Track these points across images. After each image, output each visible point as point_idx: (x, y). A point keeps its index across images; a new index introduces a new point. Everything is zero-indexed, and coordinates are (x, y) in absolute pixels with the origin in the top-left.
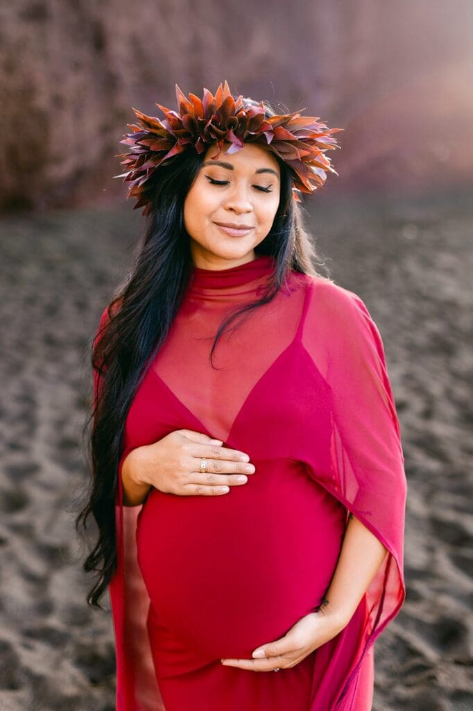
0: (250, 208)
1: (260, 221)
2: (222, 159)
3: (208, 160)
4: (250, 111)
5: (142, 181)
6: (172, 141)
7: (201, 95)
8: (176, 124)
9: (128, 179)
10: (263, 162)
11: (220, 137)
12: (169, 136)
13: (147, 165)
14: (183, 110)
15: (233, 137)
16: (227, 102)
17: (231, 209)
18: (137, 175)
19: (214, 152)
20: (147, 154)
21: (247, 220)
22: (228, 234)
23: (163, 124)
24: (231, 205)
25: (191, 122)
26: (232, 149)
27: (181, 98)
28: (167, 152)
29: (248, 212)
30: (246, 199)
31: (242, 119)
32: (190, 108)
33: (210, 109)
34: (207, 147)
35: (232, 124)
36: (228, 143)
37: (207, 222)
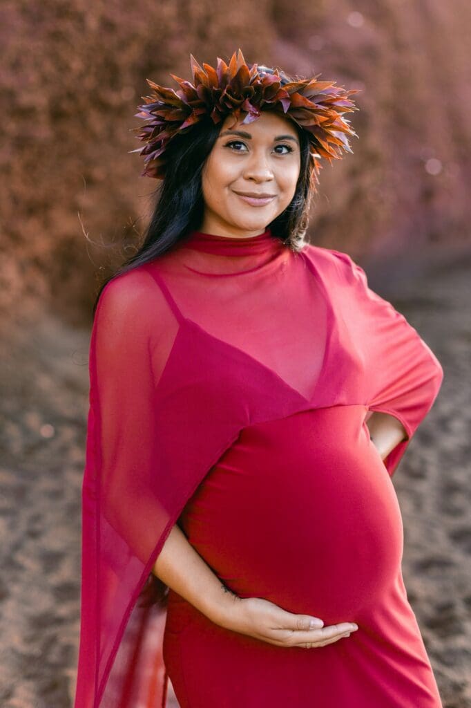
0: (272, 176)
1: (282, 188)
2: (239, 128)
3: (224, 130)
4: (266, 79)
5: (156, 155)
6: (187, 112)
7: (214, 64)
8: (190, 95)
9: (143, 153)
10: (281, 130)
11: (235, 106)
12: (184, 106)
13: (163, 135)
14: (197, 80)
15: (250, 107)
16: (242, 71)
17: (251, 179)
18: (153, 149)
19: (231, 122)
20: (164, 124)
21: (269, 189)
22: (249, 204)
23: (178, 94)
24: (251, 174)
25: (206, 92)
26: (248, 119)
27: (195, 68)
28: (181, 123)
29: (269, 180)
30: (267, 167)
31: (258, 88)
32: (205, 77)
33: (224, 78)
34: (224, 116)
35: (247, 93)
36: (244, 113)
37: (227, 192)
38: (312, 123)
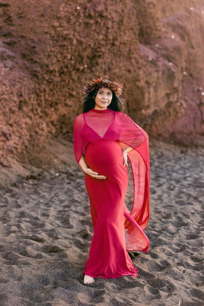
0: (107, 98)
1: (109, 101)
2: (101, 90)
3: (99, 90)
4: (106, 82)
5: (87, 94)
6: (93, 87)
7: (97, 80)
8: (93, 85)
9: (85, 94)
10: (109, 91)
11: (101, 86)
12: (92, 86)
13: (88, 91)
14: (94, 82)
15: (103, 87)
16: (102, 81)
17: (103, 99)
18: (87, 93)
19: (100, 89)
20: (89, 89)
21: (107, 101)
22: (103, 103)
23: (91, 84)
25: (96, 84)
26: (103, 89)
27: (94, 80)
28: (92, 89)
29: (106, 99)
30: (106, 97)
31: (104, 84)
32: (96, 81)
33: (99, 82)
34: (99, 88)
35: (103, 84)
36: (102, 88)
37: (99, 101)
38: (113, 89)
